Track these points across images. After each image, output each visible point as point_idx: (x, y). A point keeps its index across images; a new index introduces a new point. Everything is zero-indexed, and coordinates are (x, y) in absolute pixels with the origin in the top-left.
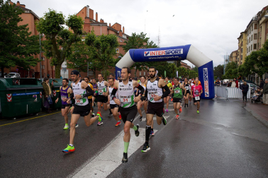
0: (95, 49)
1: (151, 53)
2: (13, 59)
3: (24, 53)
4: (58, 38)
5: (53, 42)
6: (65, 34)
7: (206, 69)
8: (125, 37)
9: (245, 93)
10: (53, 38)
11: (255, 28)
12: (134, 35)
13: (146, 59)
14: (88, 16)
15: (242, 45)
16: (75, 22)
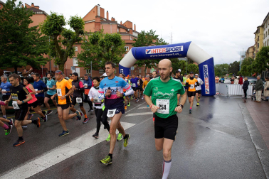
0: (99, 47)
1: (152, 51)
2: (25, 59)
3: (34, 53)
4: (61, 38)
5: (56, 42)
6: (68, 34)
7: (206, 66)
8: (136, 35)
9: (245, 88)
10: (56, 39)
12: (143, 32)
13: (148, 57)
14: (99, 15)
15: (258, 40)
16: (76, 23)
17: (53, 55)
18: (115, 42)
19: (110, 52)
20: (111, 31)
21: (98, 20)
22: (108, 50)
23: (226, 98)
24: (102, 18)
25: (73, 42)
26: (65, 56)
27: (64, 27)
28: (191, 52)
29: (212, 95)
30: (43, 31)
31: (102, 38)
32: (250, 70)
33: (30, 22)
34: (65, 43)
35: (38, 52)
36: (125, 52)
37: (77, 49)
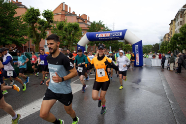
0: (64, 32)
1: (100, 35)
2: (11, 39)
3: (18, 35)
4: (37, 25)
5: (33, 28)
6: (42, 22)
7: (137, 46)
10: (33, 25)
11: (181, 17)
12: (94, 22)
13: (98, 39)
14: (64, 9)
15: (172, 29)
16: (48, 14)
17: (32, 37)
18: (75, 29)
19: (71, 36)
20: (72, 21)
21: (64, 13)
22: (70, 34)
23: (150, 68)
24: (66, 11)
25: (46, 28)
26: (39, 37)
27: (39, 17)
28: (127, 36)
29: (141, 66)
30: (24, 20)
31: (66, 26)
32: (166, 49)
33: (15, 13)
34: (39, 28)
35: (20, 34)
36: (81, 36)
37: (48, 33)
